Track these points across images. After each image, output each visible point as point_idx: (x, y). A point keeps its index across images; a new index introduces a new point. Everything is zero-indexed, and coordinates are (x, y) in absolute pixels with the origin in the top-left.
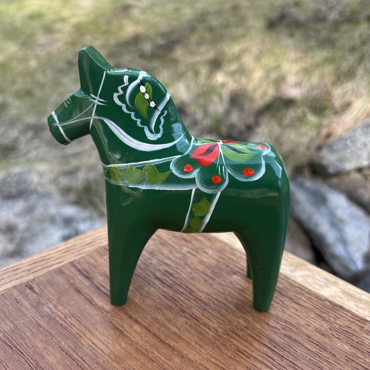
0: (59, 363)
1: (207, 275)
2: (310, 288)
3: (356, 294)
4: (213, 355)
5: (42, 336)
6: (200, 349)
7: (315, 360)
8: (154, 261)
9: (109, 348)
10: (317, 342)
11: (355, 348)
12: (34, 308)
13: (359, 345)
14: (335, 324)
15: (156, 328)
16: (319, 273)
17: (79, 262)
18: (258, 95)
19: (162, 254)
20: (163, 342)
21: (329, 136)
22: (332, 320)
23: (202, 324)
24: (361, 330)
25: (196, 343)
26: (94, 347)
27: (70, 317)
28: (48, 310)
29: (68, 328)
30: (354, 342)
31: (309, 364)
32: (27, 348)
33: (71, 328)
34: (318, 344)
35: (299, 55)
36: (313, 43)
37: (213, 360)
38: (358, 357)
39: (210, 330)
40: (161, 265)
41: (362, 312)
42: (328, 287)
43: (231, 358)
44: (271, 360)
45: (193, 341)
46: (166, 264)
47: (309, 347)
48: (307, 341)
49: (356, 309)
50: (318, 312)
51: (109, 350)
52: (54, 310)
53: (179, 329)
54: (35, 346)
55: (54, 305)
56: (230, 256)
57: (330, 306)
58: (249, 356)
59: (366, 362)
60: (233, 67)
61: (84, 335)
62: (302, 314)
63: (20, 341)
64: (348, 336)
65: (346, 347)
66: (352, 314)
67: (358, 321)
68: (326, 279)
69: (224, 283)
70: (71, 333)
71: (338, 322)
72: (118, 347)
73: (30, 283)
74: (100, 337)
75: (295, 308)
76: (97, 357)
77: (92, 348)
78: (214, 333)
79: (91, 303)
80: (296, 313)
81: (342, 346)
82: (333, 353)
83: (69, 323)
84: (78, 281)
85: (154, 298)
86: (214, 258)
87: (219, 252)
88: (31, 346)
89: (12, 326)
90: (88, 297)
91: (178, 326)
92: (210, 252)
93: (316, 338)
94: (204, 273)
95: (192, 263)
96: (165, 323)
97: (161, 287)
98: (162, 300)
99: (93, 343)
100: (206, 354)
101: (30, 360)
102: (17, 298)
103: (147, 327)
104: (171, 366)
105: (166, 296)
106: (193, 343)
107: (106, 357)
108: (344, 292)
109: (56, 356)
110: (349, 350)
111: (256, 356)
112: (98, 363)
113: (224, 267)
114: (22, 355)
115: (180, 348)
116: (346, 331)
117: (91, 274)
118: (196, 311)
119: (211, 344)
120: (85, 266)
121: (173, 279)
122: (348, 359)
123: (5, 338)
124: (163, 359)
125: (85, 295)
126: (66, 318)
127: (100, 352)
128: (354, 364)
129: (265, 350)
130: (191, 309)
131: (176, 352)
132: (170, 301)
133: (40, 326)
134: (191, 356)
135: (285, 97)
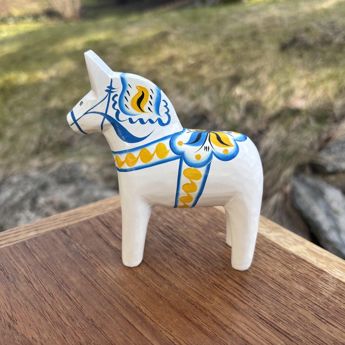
0: (79, 282)
1: (199, 231)
2: (281, 245)
3: (318, 252)
4: (195, 286)
5: (68, 264)
6: (185, 281)
7: (274, 295)
8: (160, 219)
9: (116, 275)
10: (279, 283)
11: (310, 289)
12: (65, 245)
13: (313, 288)
14: (296, 272)
15: (154, 264)
16: (290, 235)
17: (103, 216)
18: (270, 105)
19: (166, 214)
20: (157, 274)
21: (328, 139)
22: (295, 269)
23: (189, 264)
24: (317, 277)
25: (182, 276)
26: (105, 273)
27: (90, 253)
28: (75, 247)
29: (88, 260)
30: (309, 285)
31: (269, 298)
32: (57, 270)
33: (91, 260)
34: (280, 285)
35: (307, 72)
36: (319, 62)
37: (194, 289)
38: (310, 296)
39: (195, 268)
40: (164, 222)
41: (321, 265)
42: (296, 245)
43: (208, 288)
44: (239, 293)
45: (181, 275)
46: (169, 222)
47: (272, 286)
48: (271, 282)
49: (316, 262)
50: (284, 262)
51: (116, 277)
52: (79, 247)
53: (171, 266)
54: (63, 270)
55: (80, 244)
56: (219, 219)
57: (295, 259)
58: (222, 289)
59: (317, 300)
60: (250, 82)
61: (99, 265)
62: (271, 263)
63: (53, 265)
64: (305, 280)
65: (302, 289)
66: (312, 266)
67: (316, 271)
68: (295, 240)
69: (211, 237)
70: (90, 263)
71: (299, 270)
72: (123, 275)
73: (65, 229)
74: (111, 267)
75: (265, 258)
76: (106, 280)
77: (104, 274)
78: (198, 270)
79: (108, 244)
80: (266, 262)
81: (299, 287)
82: (291, 291)
83: (89, 257)
84: (100, 229)
85: (155, 243)
86: (206, 220)
87: (212, 215)
88: (60, 269)
89: (48, 255)
90: (106, 240)
91: (171, 264)
92: (204, 215)
93: (279, 280)
94: (196, 229)
95: (189, 222)
96: (161, 261)
97: (163, 237)
98: (161, 246)
99: (105, 271)
100: (189, 284)
101: (59, 278)
102: (54, 238)
103: (147, 263)
104: (161, 290)
105: (165, 243)
106: (180, 276)
107: (113, 281)
108: (309, 250)
109: (77, 277)
110: (304, 291)
111: (228, 289)
112: (106, 284)
113: (213, 226)
114: (53, 275)
115: (170, 279)
116: (305, 277)
117: (111, 225)
118: (187, 255)
119: (194, 278)
120: (107, 220)
121: (172, 232)
122: (302, 297)
123: (43, 263)
124: (156, 285)
125: (104, 239)
126: (87, 253)
127: (109, 277)
128: (306, 300)
129: (236, 285)
130: (183, 253)
131: (166, 281)
132: (167, 247)
133: (68, 257)
134: (177, 285)
135: (292, 107)
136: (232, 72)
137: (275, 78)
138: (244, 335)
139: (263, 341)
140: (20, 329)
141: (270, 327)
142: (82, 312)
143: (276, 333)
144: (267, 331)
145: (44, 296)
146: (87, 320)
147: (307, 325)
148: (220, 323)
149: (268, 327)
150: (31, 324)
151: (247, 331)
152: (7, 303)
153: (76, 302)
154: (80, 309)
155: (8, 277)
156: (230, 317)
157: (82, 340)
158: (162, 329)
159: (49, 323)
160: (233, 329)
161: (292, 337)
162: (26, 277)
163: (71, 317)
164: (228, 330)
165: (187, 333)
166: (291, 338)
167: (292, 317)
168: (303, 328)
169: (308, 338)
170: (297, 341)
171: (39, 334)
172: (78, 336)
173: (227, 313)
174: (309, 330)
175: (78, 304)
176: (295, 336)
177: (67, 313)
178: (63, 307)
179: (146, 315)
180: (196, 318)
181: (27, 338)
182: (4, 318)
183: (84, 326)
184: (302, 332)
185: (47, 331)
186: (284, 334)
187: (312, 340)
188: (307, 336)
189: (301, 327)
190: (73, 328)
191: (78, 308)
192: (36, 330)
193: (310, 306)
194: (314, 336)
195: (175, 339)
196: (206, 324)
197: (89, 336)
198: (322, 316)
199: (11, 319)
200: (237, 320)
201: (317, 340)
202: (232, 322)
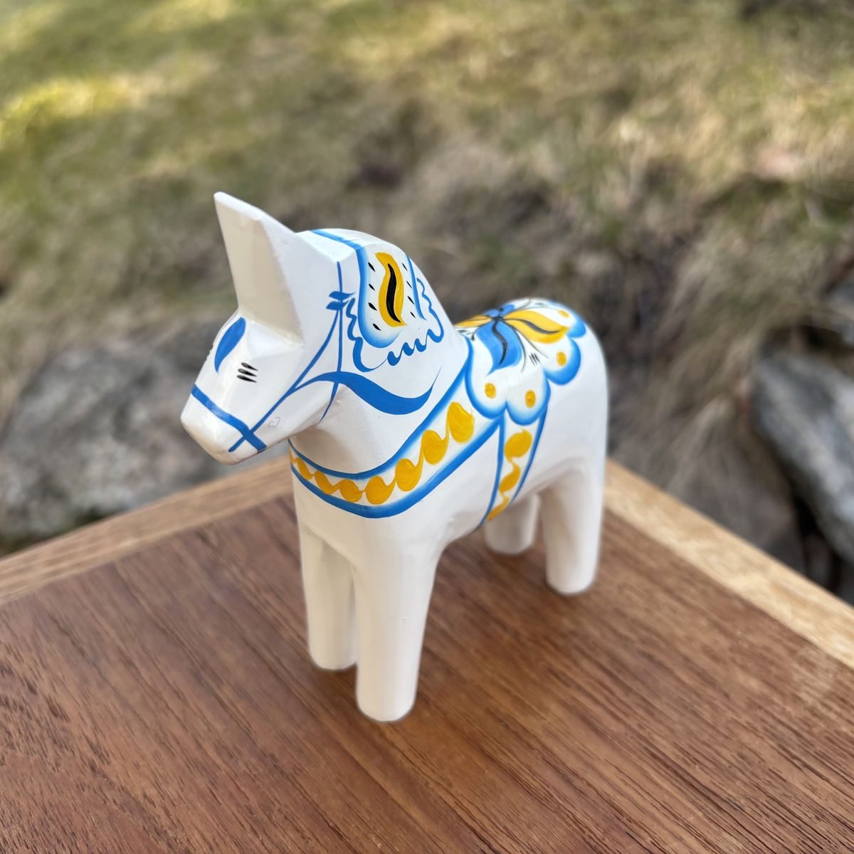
0: (240, 664)
3: (797, 590)
5: (215, 618)
6: (483, 662)
10: (700, 669)
11: (771, 685)
12: (207, 572)
16: (733, 547)
18: (706, 169)
23: (493, 619)
24: (789, 656)
26: (300, 642)
27: (266, 591)
28: (230, 577)
29: (260, 608)
30: (770, 676)
31: (676, 706)
32: (190, 635)
33: (266, 609)
35: (806, 80)
36: (841, 52)
42: (744, 573)
45: (473, 647)
47: (683, 677)
48: (681, 666)
49: (791, 618)
50: (715, 618)
52: (239, 576)
53: (452, 624)
54: (203, 634)
55: (241, 569)
57: (742, 608)
58: (567, 682)
60: (657, 107)
61: (287, 621)
63: (181, 623)
66: (780, 627)
67: (788, 639)
68: (745, 559)
70: (264, 617)
73: (204, 529)
75: (670, 607)
77: (298, 643)
80: (673, 615)
82: (726, 690)
83: (263, 601)
84: (286, 530)
88: (196, 633)
89: (168, 597)
91: (450, 620)
93: (700, 663)
99: (299, 636)
102: (181, 553)
106: (472, 651)
108: (775, 586)
109: (236, 653)
110: (757, 688)
111: (581, 684)
114: (182, 646)
115: (447, 657)
118: (487, 597)
123: (157, 616)
125: (296, 554)
126: (258, 590)
129: (600, 675)
130: (478, 591)
131: (440, 662)
134: (464, 673)
135: (764, 176)
136: (612, 79)
137: (723, 95)
138: (612, 795)
139: (655, 809)
140: (117, 776)
141: (674, 776)
142: (250, 738)
143: (687, 792)
144: (665, 785)
145: (166, 698)
146: (263, 756)
147: (759, 772)
148: (560, 767)
149: (668, 777)
150: (141, 764)
151: (622, 785)
152: (84, 714)
153: (235, 712)
154: (245, 729)
155: (82, 652)
156: (584, 752)
157: (254, 802)
158: (429, 780)
159: (180, 761)
160: (590, 781)
161: (723, 800)
162: (121, 652)
163: (225, 747)
164: (577, 783)
165: (485, 789)
166: (719, 804)
167: (725, 752)
168: (747, 780)
169: (759, 804)
170: (732, 809)
171: (157, 785)
172: (243, 793)
173: (577, 743)
174: (762, 785)
175: (240, 718)
176: (729, 799)
177: (218, 738)
178: (208, 724)
179: (392, 744)
180: (505, 753)
181: (133, 796)
182: (79, 750)
183: (257, 770)
184: (745, 789)
185: (175, 781)
186: (703, 795)
187: (767, 808)
188: (757, 800)
189: (744, 778)
190: (233, 775)
191: (243, 727)
192: (153, 779)
193: (768, 727)
194: (774, 799)
195: (458, 803)
196: (529, 768)
197: (268, 793)
198: (794, 752)
199: (95, 752)
200: (599, 759)
201: (780, 808)
202: (586, 764)
